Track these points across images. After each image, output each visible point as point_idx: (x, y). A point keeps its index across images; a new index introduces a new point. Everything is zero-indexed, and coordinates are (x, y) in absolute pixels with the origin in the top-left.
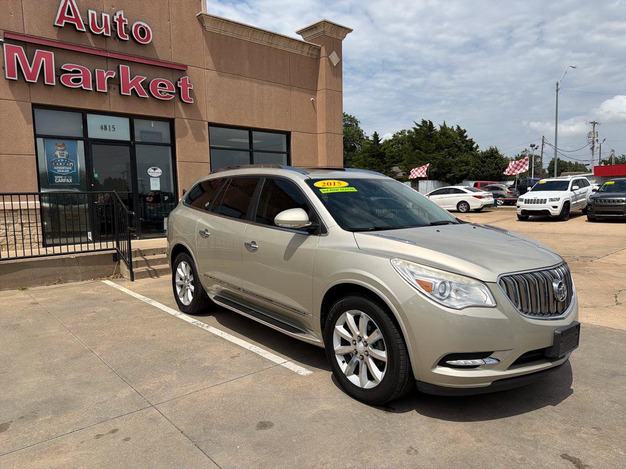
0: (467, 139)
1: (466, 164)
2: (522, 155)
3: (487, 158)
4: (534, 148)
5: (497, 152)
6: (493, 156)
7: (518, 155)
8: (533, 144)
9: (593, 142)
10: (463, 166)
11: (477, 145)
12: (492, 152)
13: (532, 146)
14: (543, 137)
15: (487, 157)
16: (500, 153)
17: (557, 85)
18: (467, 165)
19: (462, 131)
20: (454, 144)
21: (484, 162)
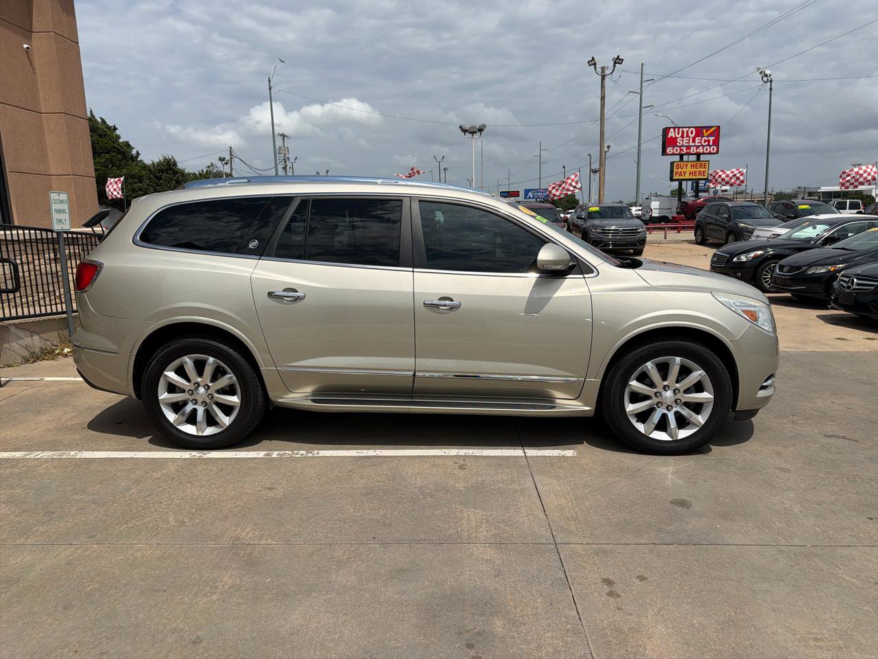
0: (121, 140)
1: (139, 180)
2: (207, 171)
3: (163, 173)
4: (223, 162)
5: (175, 164)
6: (171, 169)
7: (202, 171)
8: (222, 156)
9: (285, 159)
10: (136, 183)
11: (137, 151)
12: (168, 164)
13: (222, 159)
14: (230, 147)
15: (162, 171)
16: (180, 166)
17: (270, 81)
18: (141, 182)
19: (109, 128)
20: (115, 147)
21: (160, 178)
